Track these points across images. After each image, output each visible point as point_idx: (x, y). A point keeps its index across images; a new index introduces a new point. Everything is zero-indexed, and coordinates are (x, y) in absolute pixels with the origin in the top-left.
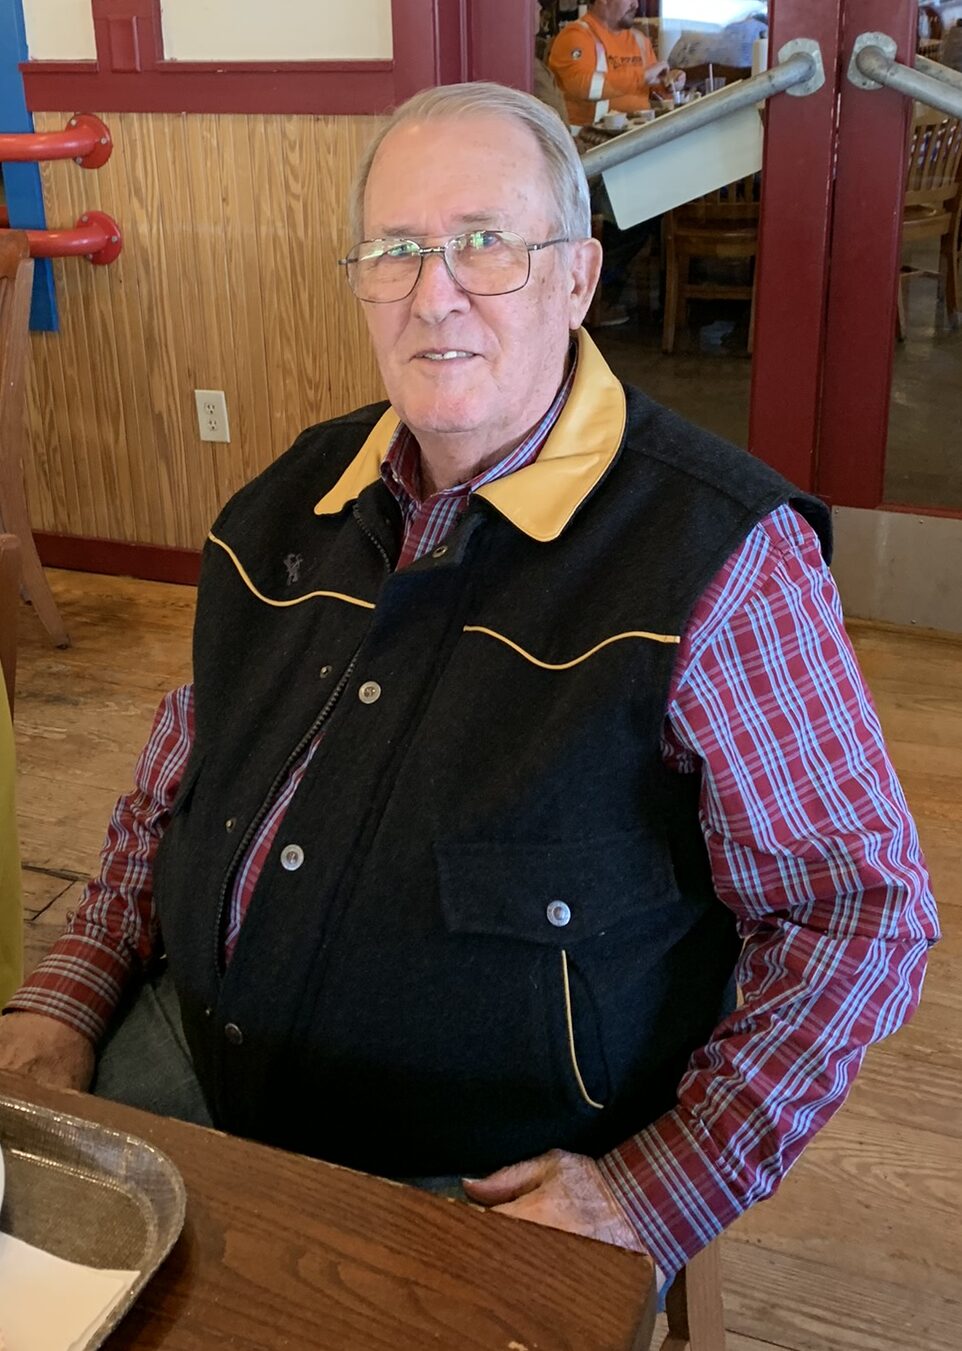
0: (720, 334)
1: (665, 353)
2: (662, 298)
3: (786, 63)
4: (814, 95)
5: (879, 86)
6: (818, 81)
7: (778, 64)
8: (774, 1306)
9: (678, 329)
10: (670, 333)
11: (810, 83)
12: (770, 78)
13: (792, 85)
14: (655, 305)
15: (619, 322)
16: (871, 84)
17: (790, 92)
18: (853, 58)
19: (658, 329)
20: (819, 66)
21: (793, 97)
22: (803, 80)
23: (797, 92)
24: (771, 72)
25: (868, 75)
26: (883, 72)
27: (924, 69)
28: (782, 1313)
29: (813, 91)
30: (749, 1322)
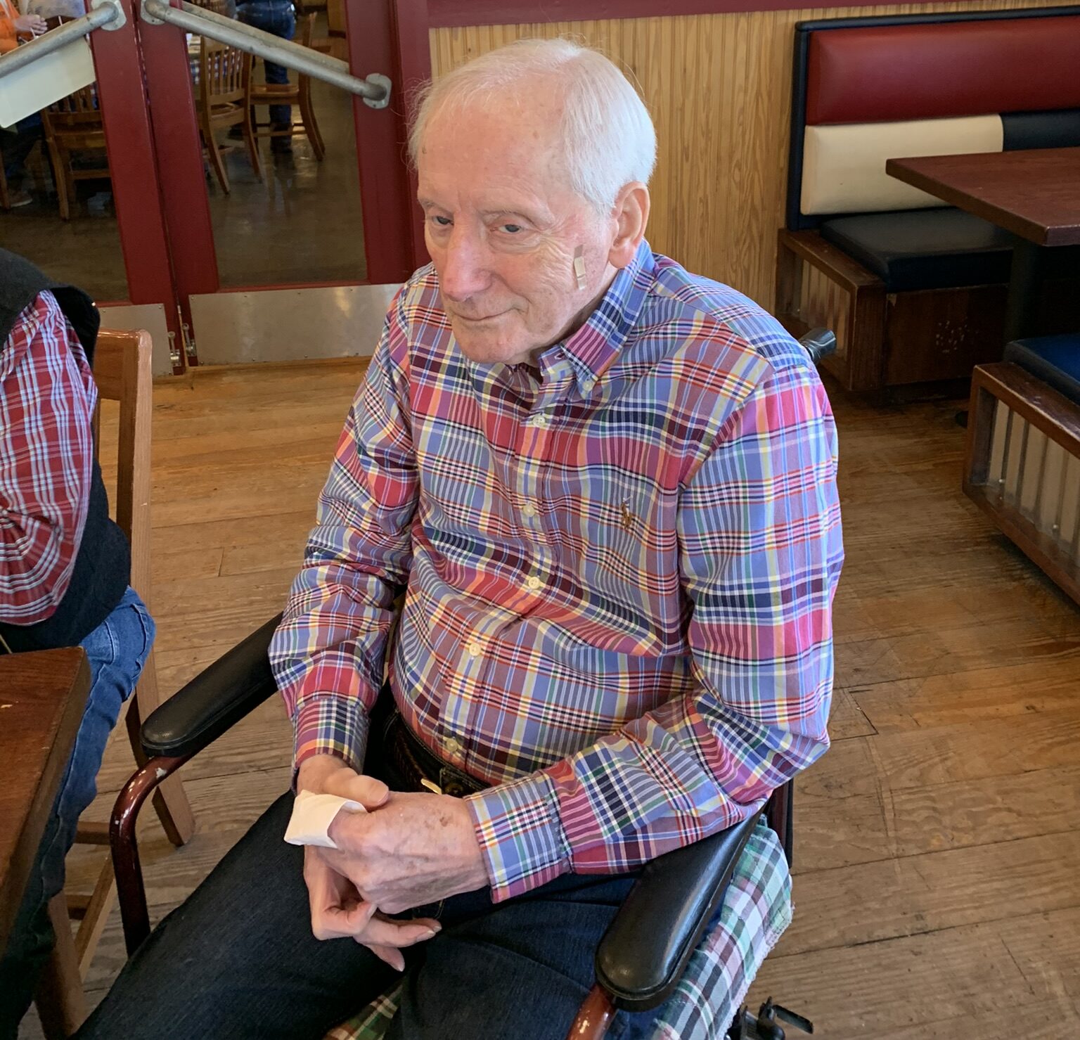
0: (102, 203)
1: (65, 220)
2: (55, 184)
3: (97, 9)
4: (120, 29)
5: (162, 22)
6: (122, 20)
7: (92, 10)
8: (214, 757)
9: (70, 203)
10: (64, 206)
11: (117, 22)
12: (88, 19)
13: (104, 24)
14: (50, 189)
15: (25, 203)
16: (157, 21)
17: (104, 27)
18: (142, 5)
19: (56, 205)
20: (121, 10)
21: (108, 31)
22: (111, 20)
23: (109, 28)
24: (89, 15)
25: (154, 15)
26: (163, 13)
27: (190, 11)
28: (220, 759)
29: (120, 26)
30: (199, 772)
